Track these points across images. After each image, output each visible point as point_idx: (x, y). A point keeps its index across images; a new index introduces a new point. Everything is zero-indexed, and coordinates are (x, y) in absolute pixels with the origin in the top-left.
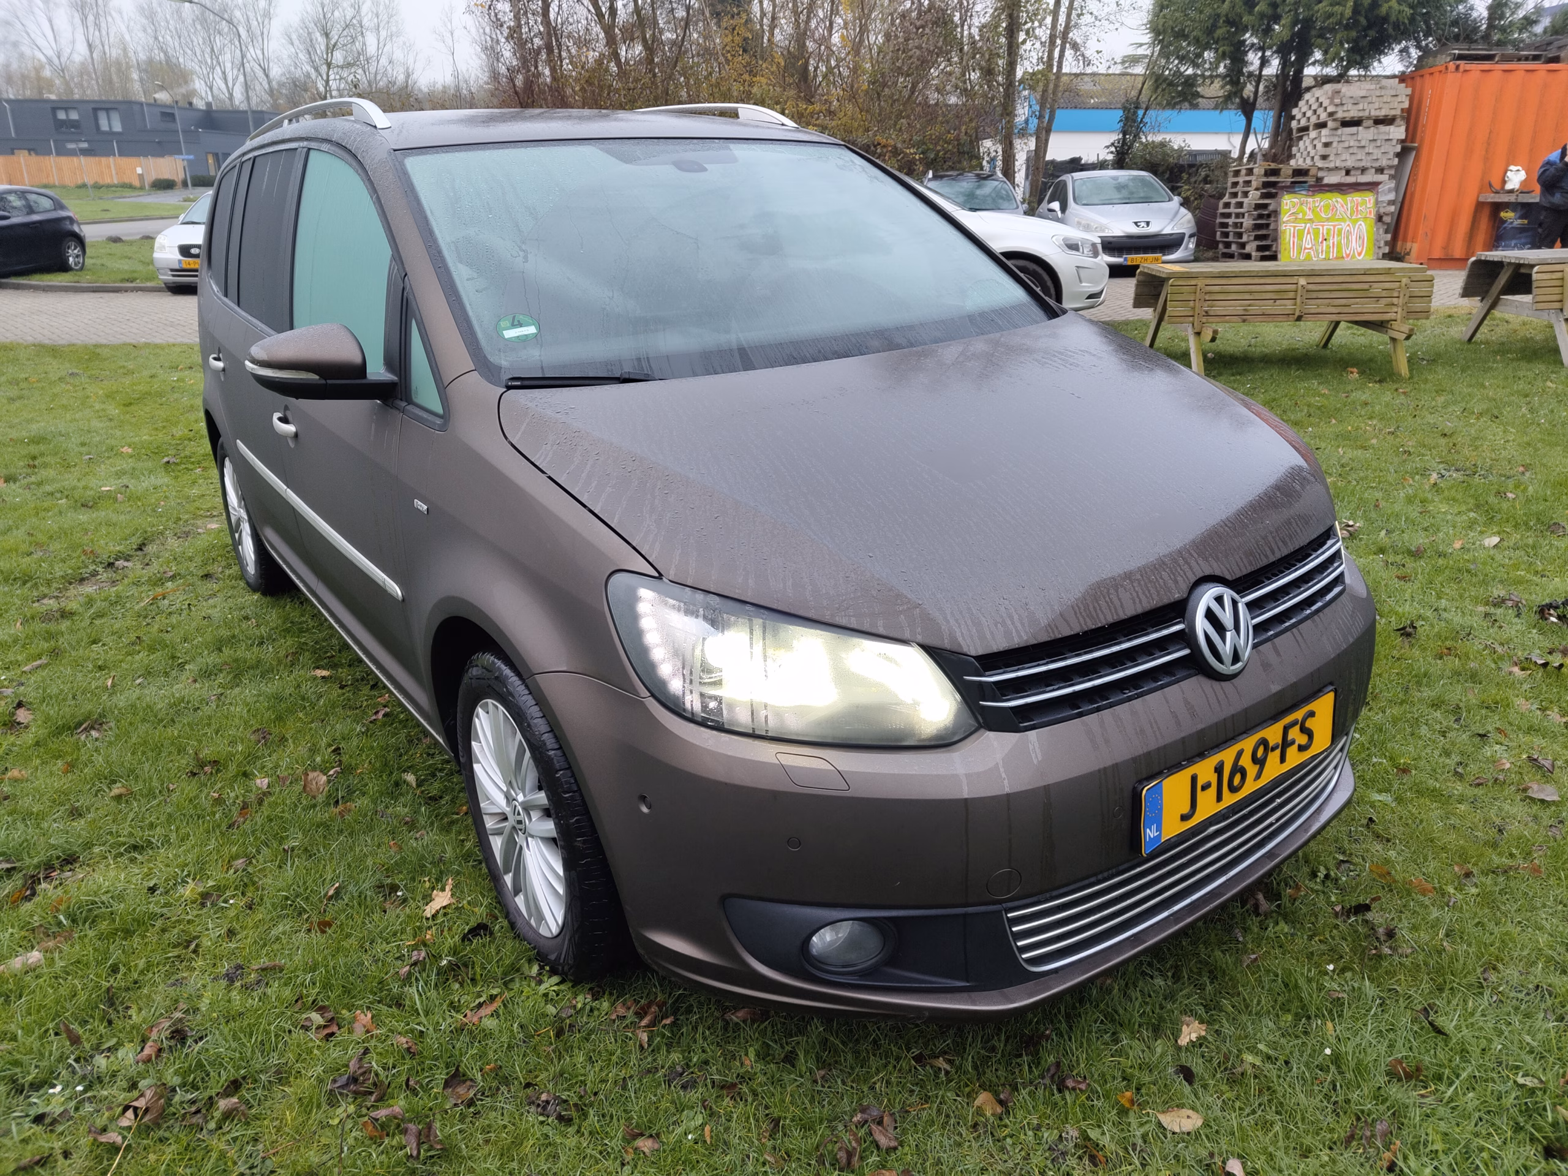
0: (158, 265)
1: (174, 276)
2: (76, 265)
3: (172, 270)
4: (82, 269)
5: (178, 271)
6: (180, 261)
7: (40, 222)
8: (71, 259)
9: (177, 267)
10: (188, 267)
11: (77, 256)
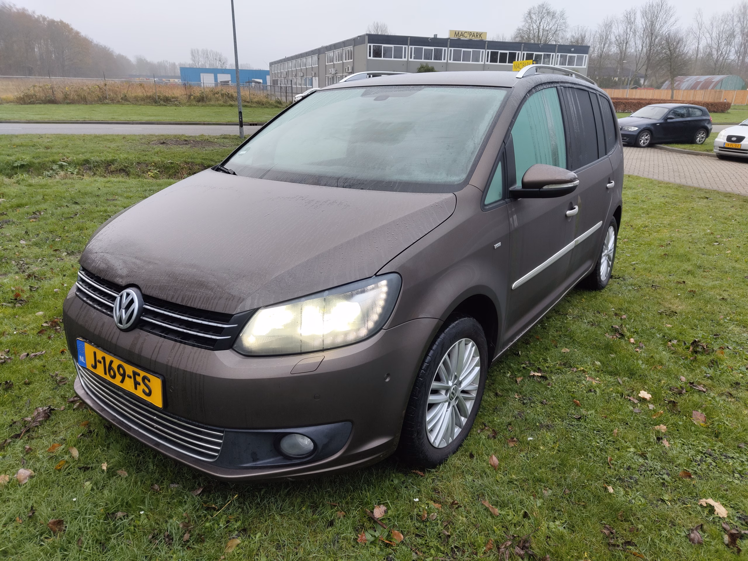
0: (715, 144)
1: (720, 150)
2: (700, 141)
3: (720, 147)
4: (702, 144)
5: (723, 148)
6: (725, 143)
7: (689, 121)
8: (698, 139)
9: (722, 146)
10: (728, 146)
11: (702, 138)
